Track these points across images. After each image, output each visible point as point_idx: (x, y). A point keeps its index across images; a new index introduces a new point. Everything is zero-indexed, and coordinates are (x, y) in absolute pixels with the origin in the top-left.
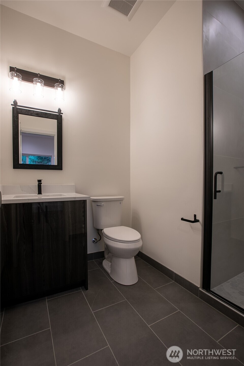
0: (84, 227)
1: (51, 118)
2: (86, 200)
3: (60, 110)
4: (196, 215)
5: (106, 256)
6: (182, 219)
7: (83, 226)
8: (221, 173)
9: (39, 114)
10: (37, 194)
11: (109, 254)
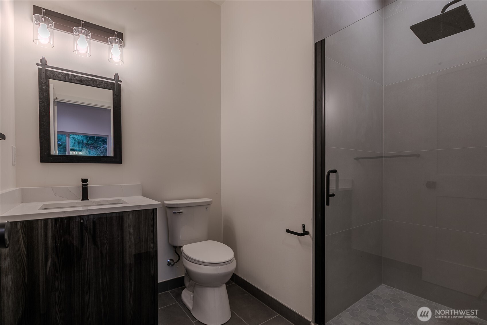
0: (153, 247)
1: (103, 87)
2: (157, 209)
3: (117, 76)
4: (304, 225)
5: (187, 284)
6: (288, 231)
7: (152, 245)
8: (335, 171)
9: (84, 80)
10: (80, 201)
11: (191, 281)
